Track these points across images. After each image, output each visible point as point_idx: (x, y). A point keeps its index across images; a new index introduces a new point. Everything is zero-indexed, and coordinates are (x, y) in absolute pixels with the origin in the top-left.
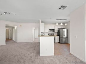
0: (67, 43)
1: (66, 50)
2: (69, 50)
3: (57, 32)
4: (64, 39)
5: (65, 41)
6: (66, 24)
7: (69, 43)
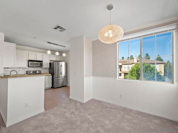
0: (66, 86)
1: (63, 96)
2: (68, 95)
3: (49, 67)
4: (61, 80)
5: (63, 83)
6: (64, 55)
7: (68, 85)
